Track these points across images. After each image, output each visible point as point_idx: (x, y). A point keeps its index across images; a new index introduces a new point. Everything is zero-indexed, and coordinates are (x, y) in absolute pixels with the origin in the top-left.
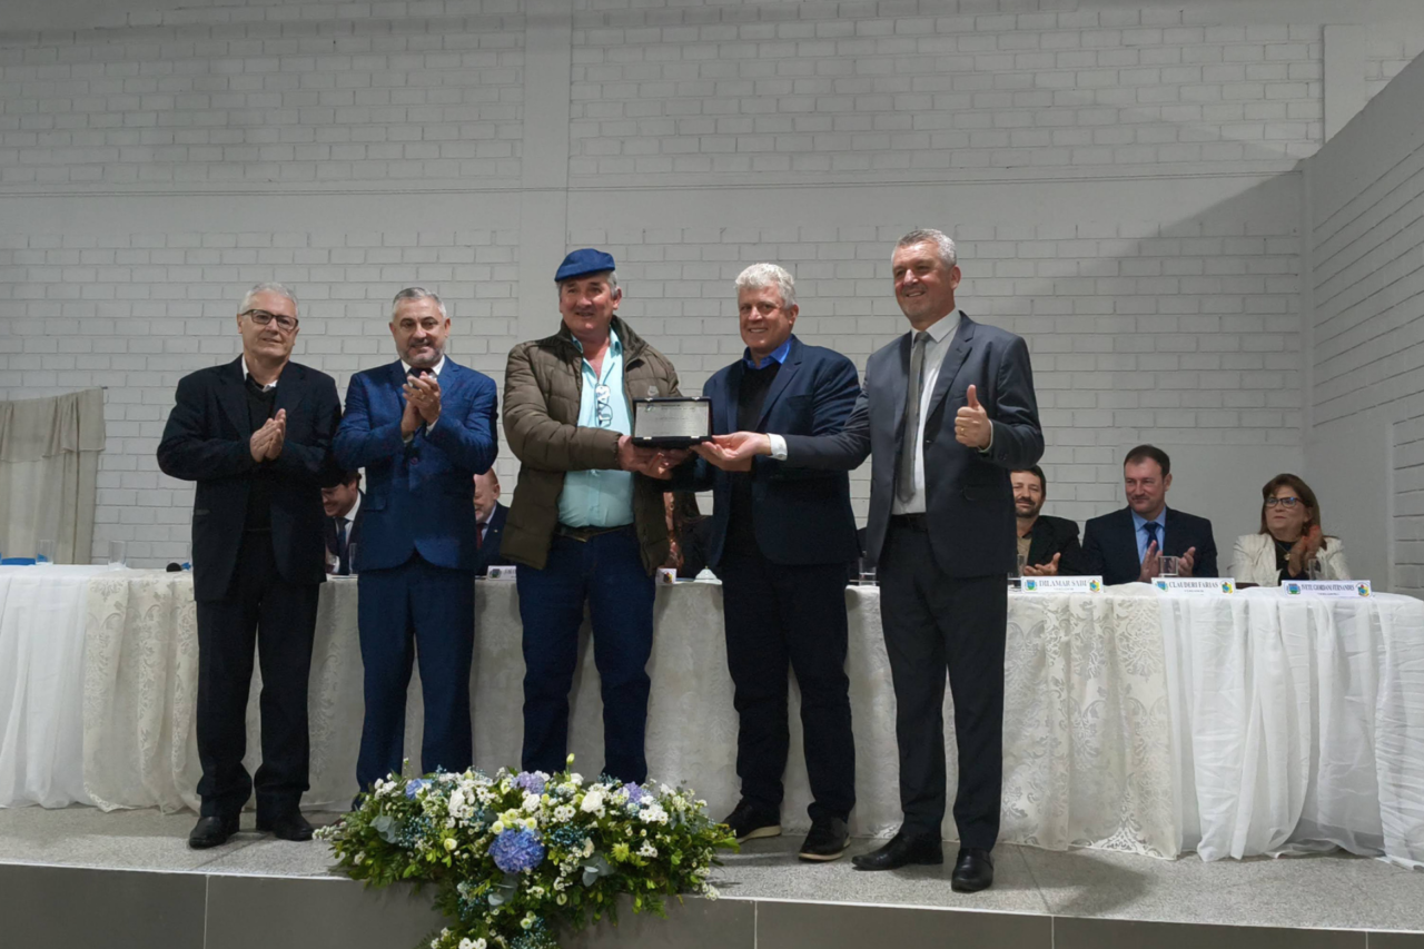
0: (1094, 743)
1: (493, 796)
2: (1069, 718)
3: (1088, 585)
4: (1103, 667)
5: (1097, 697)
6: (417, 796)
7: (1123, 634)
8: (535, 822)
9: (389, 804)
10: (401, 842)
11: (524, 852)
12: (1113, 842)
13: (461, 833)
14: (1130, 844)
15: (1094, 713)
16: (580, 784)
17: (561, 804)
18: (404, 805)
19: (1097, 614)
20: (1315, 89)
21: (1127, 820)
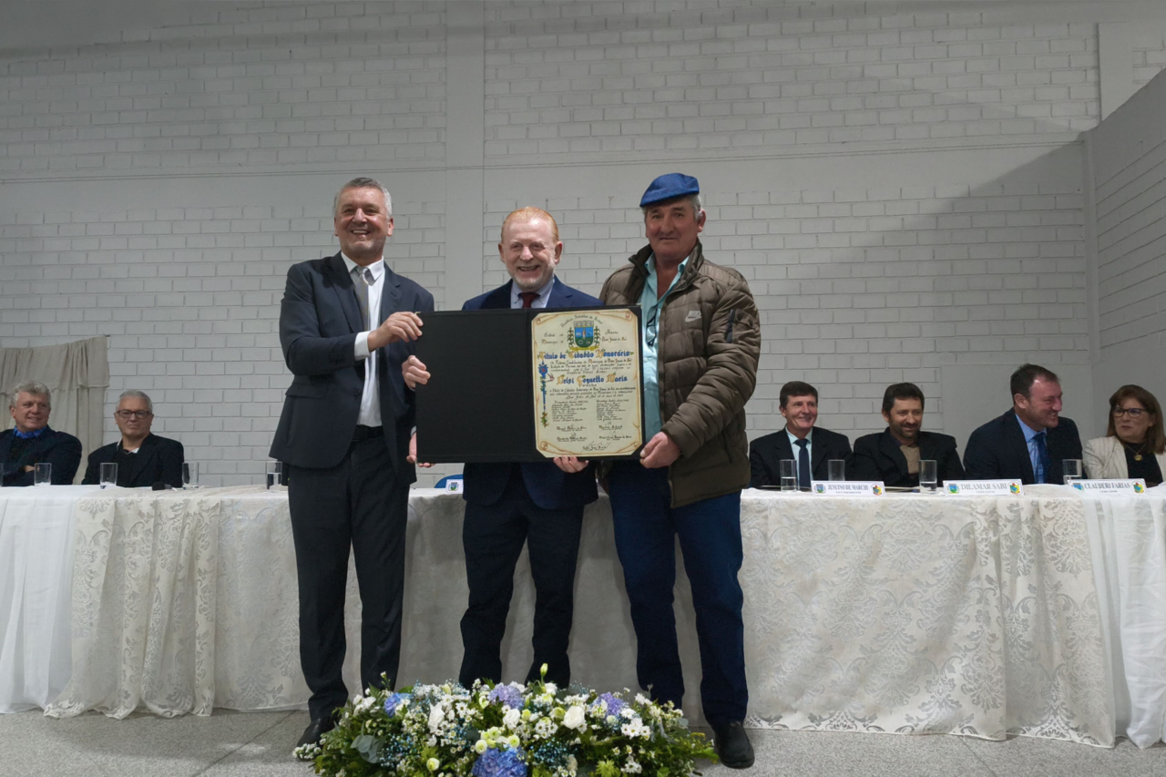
0: (1027, 636)
1: (472, 712)
2: (1003, 614)
3: (1009, 488)
4: (1032, 565)
5: (1027, 593)
6: (397, 714)
7: (1051, 535)
8: (518, 740)
9: (369, 722)
10: (382, 762)
11: (509, 773)
12: (1046, 730)
13: (443, 752)
14: (1062, 731)
15: (1026, 610)
16: (554, 693)
17: (540, 717)
18: (383, 722)
19: (1024, 515)
21: (1058, 708)
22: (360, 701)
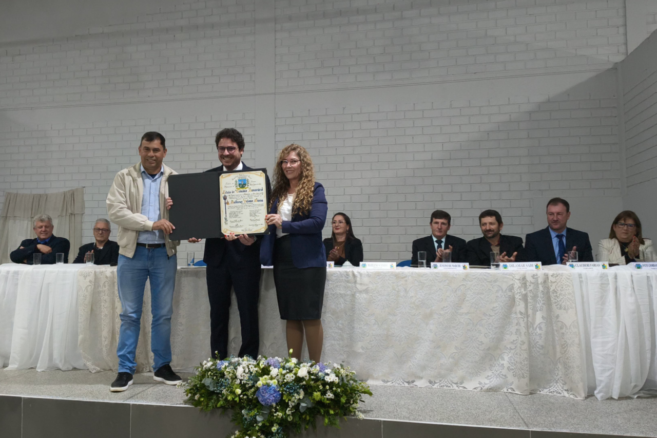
0: (541, 342)
1: (256, 369)
2: (528, 330)
3: (534, 266)
4: (544, 306)
5: (541, 320)
6: (222, 369)
7: (554, 290)
8: (277, 382)
9: (210, 372)
10: (216, 390)
11: (272, 396)
12: (552, 390)
13: (243, 386)
14: (560, 391)
15: (540, 329)
16: (296, 363)
17: (288, 373)
18: (216, 373)
19: (540, 280)
20: (621, 30)
21: (558, 379)
22: (206, 364)
